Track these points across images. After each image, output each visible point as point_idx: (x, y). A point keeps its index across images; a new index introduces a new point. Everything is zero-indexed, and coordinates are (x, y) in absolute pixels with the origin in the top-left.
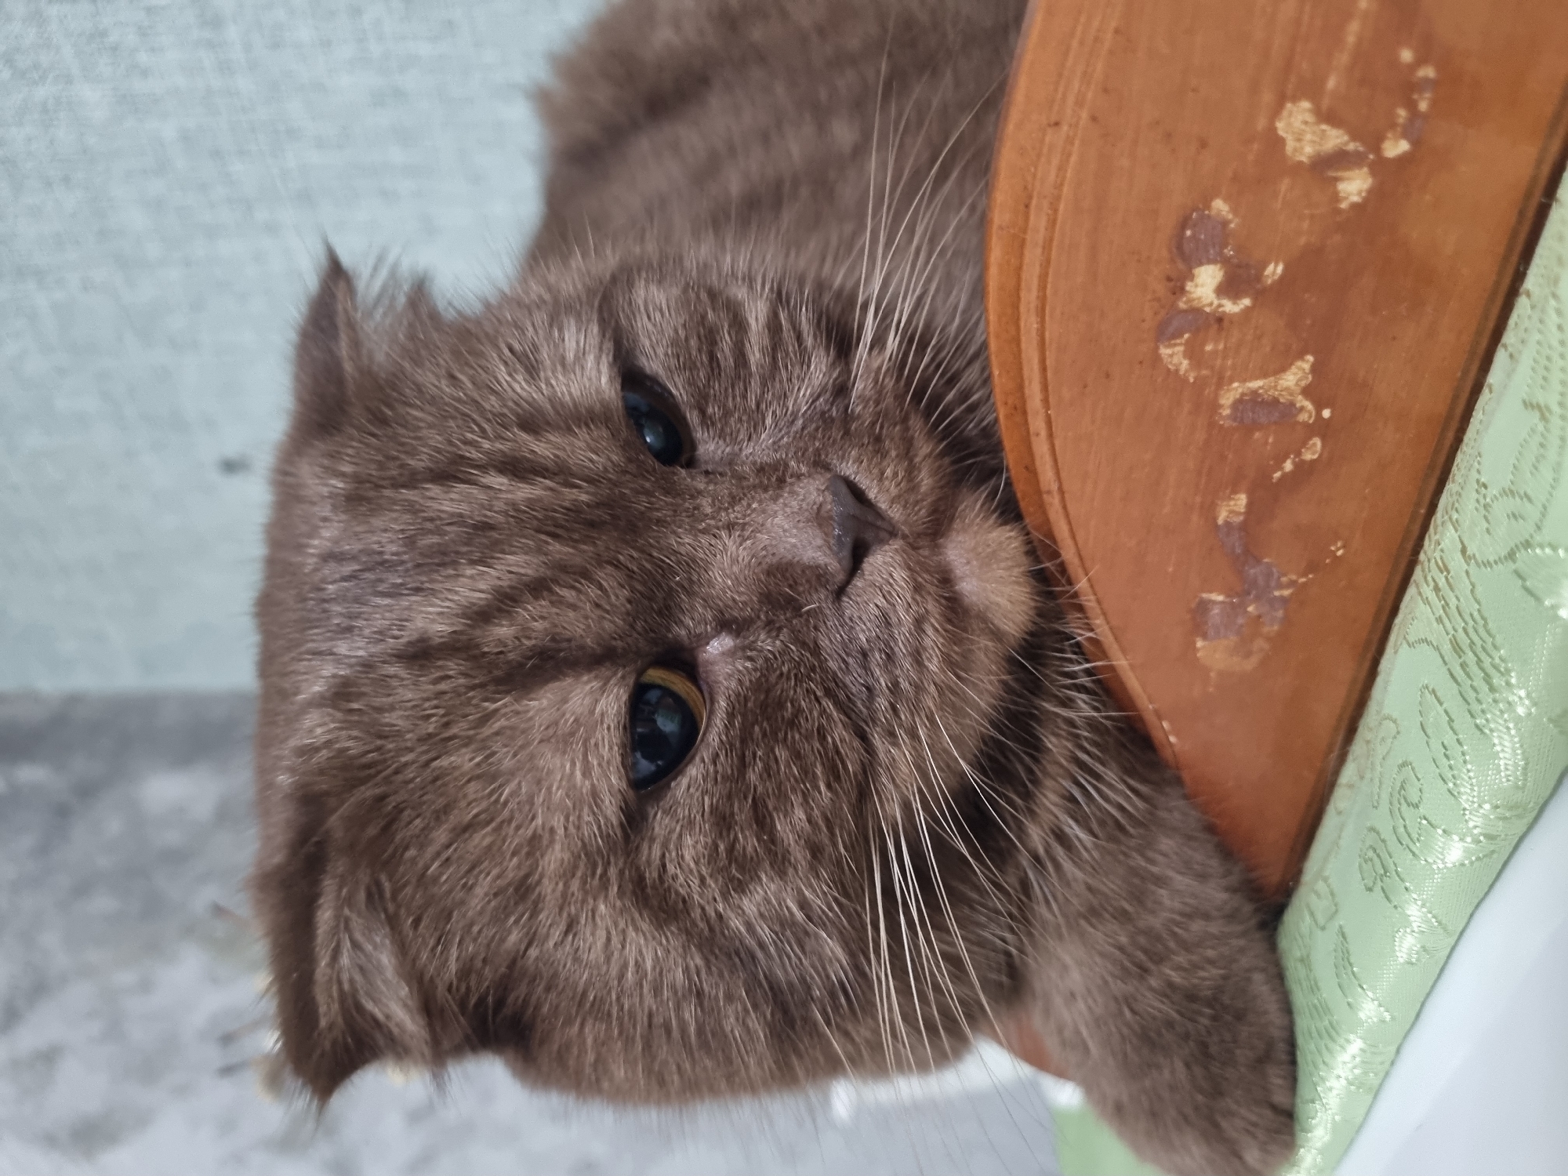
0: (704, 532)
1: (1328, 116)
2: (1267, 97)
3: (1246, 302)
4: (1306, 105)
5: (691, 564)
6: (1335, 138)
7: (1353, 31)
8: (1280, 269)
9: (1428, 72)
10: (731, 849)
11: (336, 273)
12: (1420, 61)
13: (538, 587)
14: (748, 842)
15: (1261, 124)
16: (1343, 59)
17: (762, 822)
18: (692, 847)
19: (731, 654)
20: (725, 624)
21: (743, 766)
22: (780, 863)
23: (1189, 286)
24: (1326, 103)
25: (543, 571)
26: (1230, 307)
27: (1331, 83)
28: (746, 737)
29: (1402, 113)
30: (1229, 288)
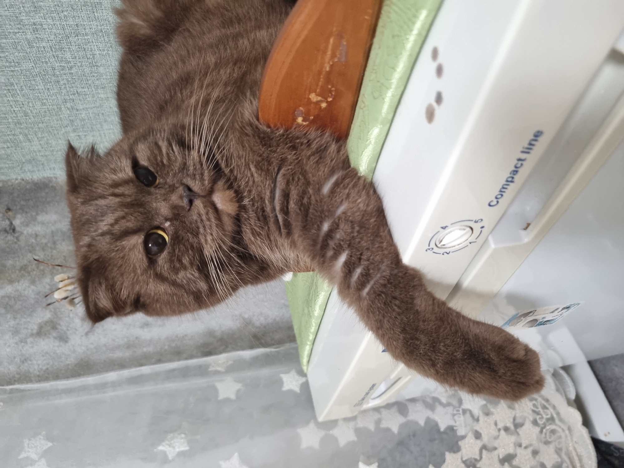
0: (159, 202)
1: (317, 95)
2: (307, 92)
3: (307, 123)
4: (314, 94)
5: (156, 209)
6: (319, 98)
7: (320, 83)
8: (313, 117)
9: (333, 89)
10: (174, 267)
11: (71, 149)
12: (332, 87)
13: (123, 218)
14: (178, 265)
15: (307, 96)
16: (319, 87)
17: (180, 261)
18: (166, 267)
19: (169, 226)
20: (167, 220)
21: (174, 251)
22: (185, 268)
23: (297, 120)
24: (317, 93)
25: (124, 214)
26: (304, 123)
27: (318, 91)
28: (174, 244)
29: (330, 95)
30: (304, 120)
